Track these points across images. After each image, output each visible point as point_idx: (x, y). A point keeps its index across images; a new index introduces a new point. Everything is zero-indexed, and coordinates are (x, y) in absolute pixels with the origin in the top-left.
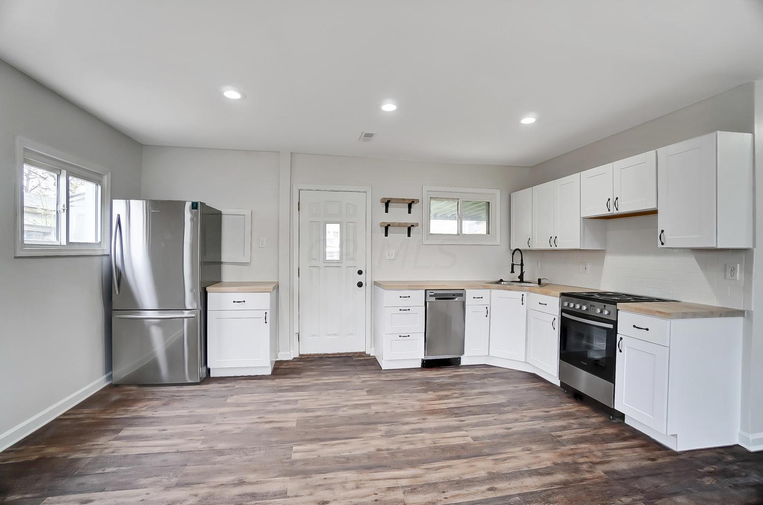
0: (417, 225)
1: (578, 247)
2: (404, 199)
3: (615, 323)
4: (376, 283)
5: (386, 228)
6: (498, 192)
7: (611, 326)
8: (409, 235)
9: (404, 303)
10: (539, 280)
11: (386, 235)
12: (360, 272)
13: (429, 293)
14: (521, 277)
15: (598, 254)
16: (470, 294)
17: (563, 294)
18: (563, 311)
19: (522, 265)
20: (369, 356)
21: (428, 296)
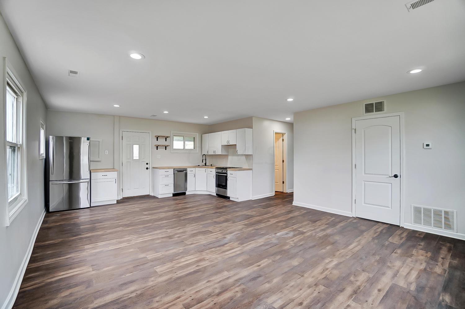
0: (169, 146)
1: (220, 154)
2: (164, 136)
3: (227, 174)
4: (153, 168)
5: (157, 147)
6: (198, 134)
7: (226, 175)
8: (166, 149)
9: (166, 174)
10: (211, 165)
11: (157, 149)
12: (147, 164)
13: (175, 170)
14: (205, 164)
15: (226, 156)
16: (188, 170)
17: (216, 168)
18: (216, 173)
19: (206, 160)
20: (151, 196)
21: (175, 171)
